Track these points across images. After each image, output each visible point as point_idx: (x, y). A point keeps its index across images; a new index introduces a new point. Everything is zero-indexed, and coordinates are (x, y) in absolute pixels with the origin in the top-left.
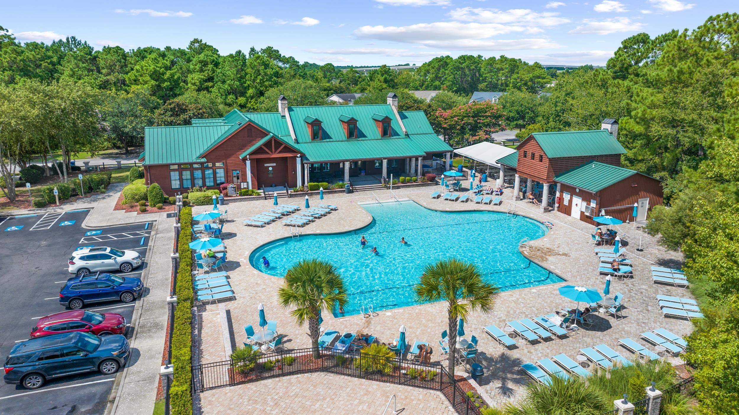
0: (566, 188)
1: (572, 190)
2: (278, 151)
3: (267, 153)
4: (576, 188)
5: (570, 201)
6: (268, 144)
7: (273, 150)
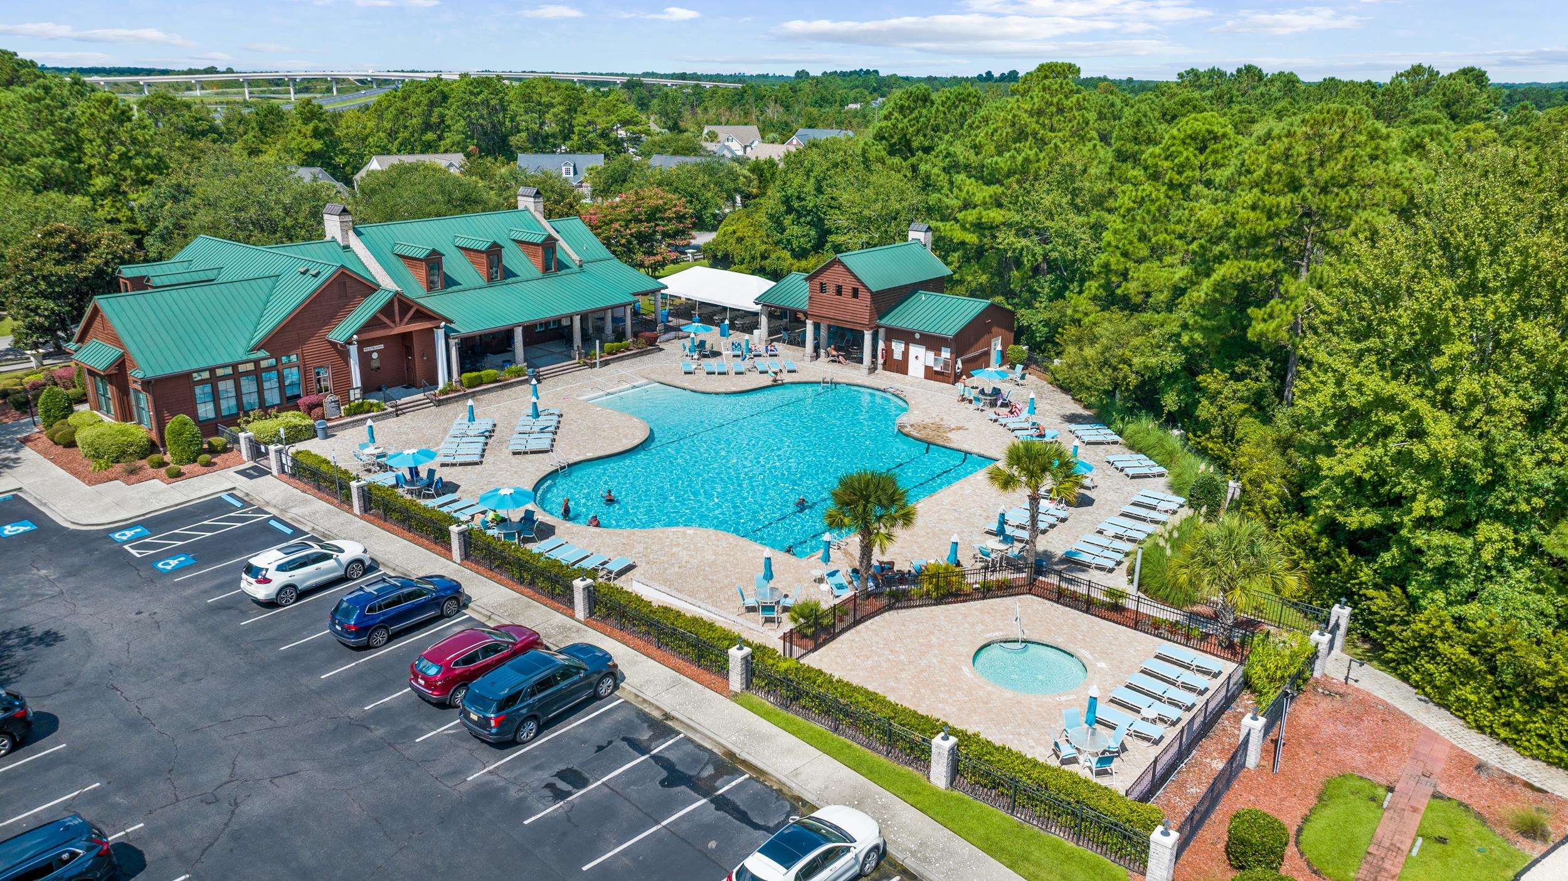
0: (894, 334)
1: (907, 337)
2: (406, 320)
3: (387, 327)
4: (914, 333)
5: (906, 354)
6: (387, 310)
7: (397, 319)
